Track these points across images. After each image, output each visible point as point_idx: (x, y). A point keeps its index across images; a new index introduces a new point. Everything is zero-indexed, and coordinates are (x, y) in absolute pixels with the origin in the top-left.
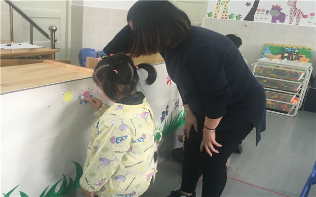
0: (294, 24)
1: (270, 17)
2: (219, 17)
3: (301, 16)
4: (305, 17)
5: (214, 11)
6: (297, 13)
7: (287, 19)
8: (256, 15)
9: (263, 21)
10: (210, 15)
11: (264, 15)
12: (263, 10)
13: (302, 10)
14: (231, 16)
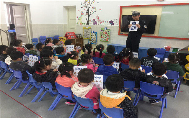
0: (99, 25)
1: (93, 23)
2: (80, 24)
3: (101, 22)
4: (102, 22)
6: (99, 21)
7: (97, 23)
8: (89, 23)
9: (91, 25)
10: (77, 23)
11: (91, 23)
12: (91, 21)
14: (83, 24)
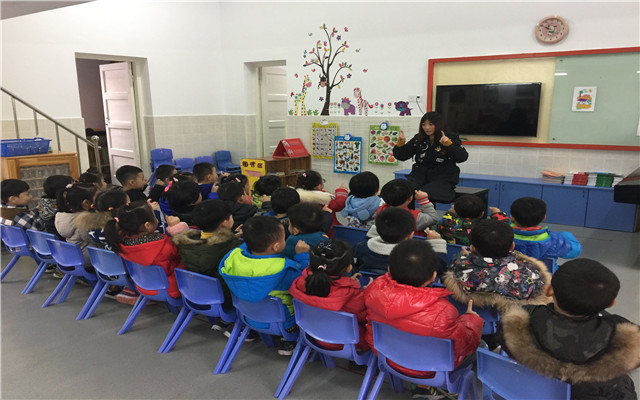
3: (367, 106)
4: (371, 107)
5: (294, 109)
6: (364, 104)
8: (330, 110)
9: (337, 115)
11: (337, 109)
12: (335, 104)
13: (368, 101)
14: (309, 113)
